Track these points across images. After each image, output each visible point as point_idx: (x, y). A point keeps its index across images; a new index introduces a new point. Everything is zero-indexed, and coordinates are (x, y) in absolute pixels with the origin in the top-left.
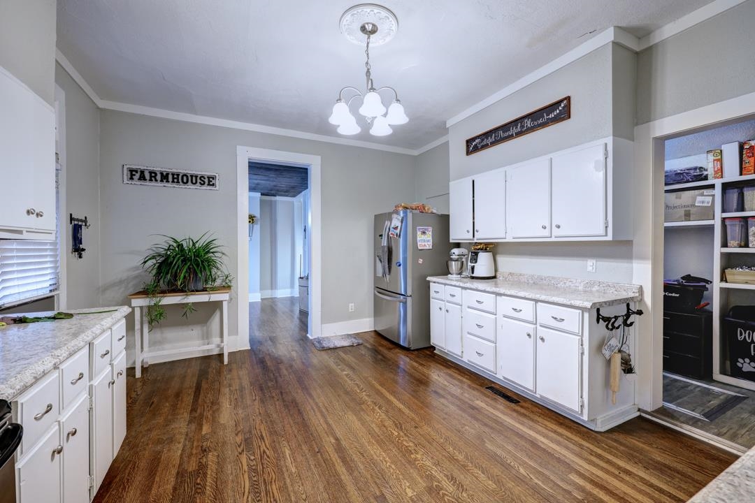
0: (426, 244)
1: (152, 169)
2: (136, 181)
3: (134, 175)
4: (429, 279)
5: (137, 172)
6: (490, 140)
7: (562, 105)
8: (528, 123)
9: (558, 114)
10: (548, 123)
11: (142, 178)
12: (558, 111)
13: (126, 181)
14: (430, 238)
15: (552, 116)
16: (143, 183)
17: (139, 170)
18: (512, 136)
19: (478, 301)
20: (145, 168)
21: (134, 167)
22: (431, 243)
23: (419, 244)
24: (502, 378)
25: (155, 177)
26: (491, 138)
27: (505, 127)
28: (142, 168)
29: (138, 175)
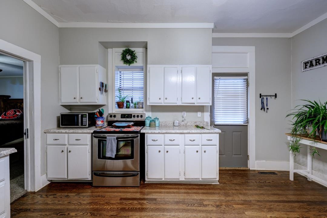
1: (316, 57)
2: (308, 69)
3: (307, 65)
5: (308, 63)
11: (312, 65)
13: (303, 70)
16: (312, 68)
17: (309, 62)
20: (313, 59)
21: (306, 61)
25: (319, 62)
28: (310, 59)
29: (309, 65)
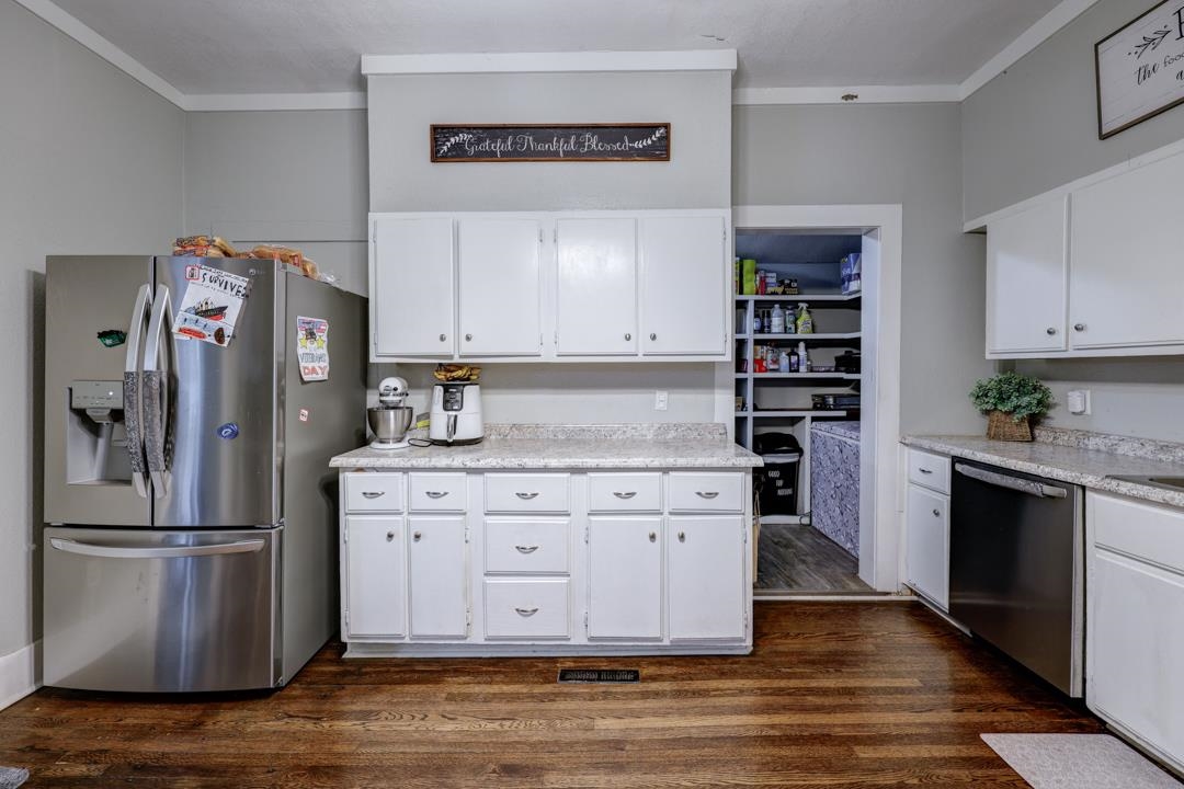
0: (316, 365)
4: (336, 462)
6: (498, 147)
7: (658, 135)
8: (593, 142)
9: (649, 146)
10: (632, 155)
12: (649, 142)
14: (324, 351)
15: (638, 145)
18: (556, 154)
19: (522, 496)
22: (325, 364)
23: (302, 364)
24: (585, 642)
26: (504, 142)
27: (543, 132)
